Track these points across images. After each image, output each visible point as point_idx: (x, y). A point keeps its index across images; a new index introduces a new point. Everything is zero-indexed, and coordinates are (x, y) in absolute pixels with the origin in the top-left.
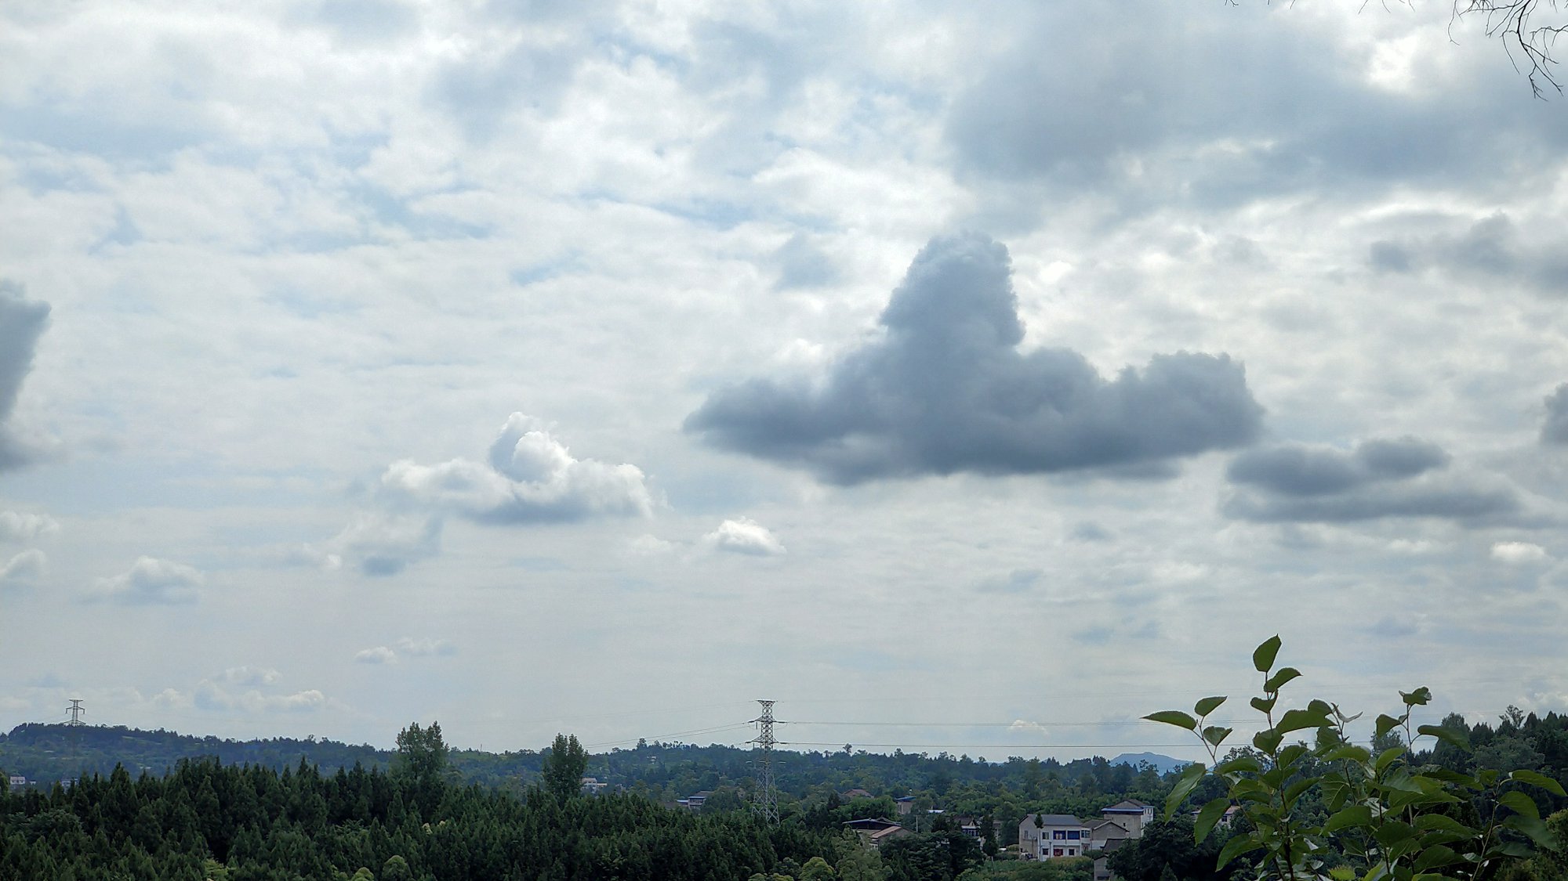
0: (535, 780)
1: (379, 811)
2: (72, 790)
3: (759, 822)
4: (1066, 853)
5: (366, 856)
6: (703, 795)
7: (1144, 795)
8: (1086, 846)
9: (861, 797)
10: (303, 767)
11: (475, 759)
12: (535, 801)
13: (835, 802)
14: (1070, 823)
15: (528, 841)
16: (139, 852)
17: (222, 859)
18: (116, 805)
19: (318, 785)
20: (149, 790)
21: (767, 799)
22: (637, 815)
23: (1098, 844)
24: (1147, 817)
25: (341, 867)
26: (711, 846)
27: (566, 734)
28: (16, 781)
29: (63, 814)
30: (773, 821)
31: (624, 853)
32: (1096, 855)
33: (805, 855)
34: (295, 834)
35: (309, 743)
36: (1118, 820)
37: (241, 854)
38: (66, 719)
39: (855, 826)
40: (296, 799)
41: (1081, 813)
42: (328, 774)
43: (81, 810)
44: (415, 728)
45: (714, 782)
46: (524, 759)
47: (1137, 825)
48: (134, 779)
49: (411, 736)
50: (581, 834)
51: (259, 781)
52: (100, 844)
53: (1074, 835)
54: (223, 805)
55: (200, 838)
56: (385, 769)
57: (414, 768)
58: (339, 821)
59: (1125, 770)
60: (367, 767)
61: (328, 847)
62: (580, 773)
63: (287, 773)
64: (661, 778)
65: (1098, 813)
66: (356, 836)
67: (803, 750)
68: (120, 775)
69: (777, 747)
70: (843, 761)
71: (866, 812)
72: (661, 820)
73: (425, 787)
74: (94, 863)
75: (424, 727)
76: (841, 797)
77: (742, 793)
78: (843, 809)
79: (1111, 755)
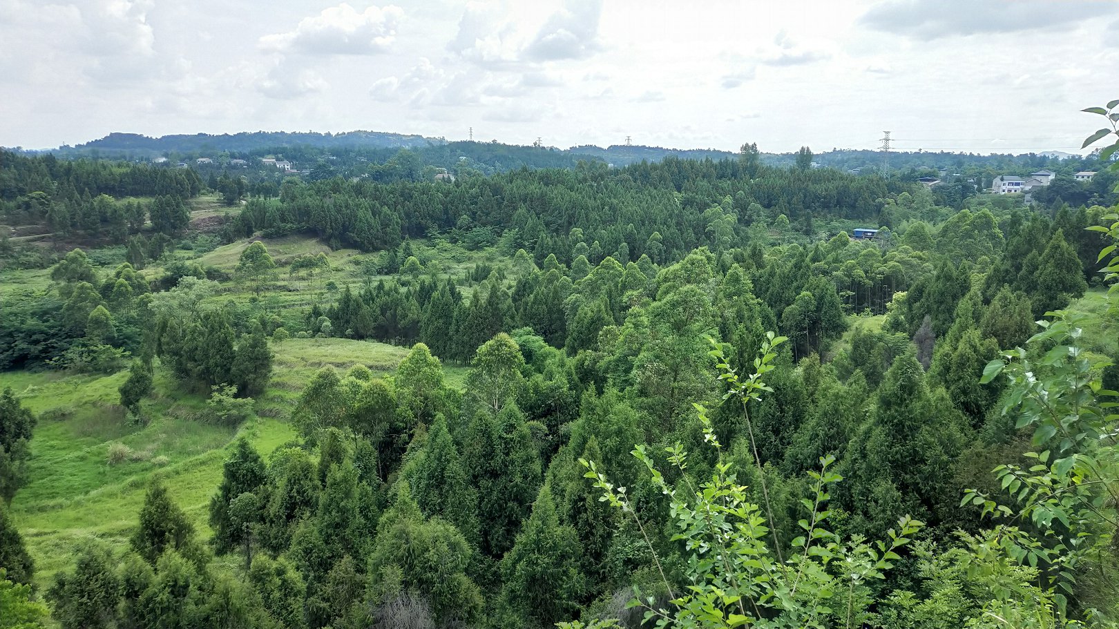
0: (793, 163)
1: (734, 175)
2: (629, 168)
3: (881, 178)
4: (1013, 191)
5: (729, 191)
6: (859, 169)
7: (1051, 168)
8: (1022, 189)
9: (924, 169)
10: (707, 159)
11: (769, 156)
12: (792, 171)
13: (913, 171)
14: (1016, 179)
15: (789, 186)
16: (652, 189)
17: (680, 192)
18: (644, 173)
19: (712, 165)
20: (654, 167)
21: (885, 169)
22: (832, 176)
23: (1027, 188)
24: (1052, 177)
25: (720, 195)
26: (861, 188)
27: (805, 146)
28: (611, 165)
29: (626, 176)
30: (887, 178)
31: (826, 190)
32: (1027, 192)
33: (900, 191)
34: (705, 183)
35: (709, 150)
36: (1038, 178)
37: (686, 190)
38: (625, 143)
39: (921, 180)
40: (704, 170)
41: (1021, 175)
42: (716, 161)
43: (632, 174)
44: (747, 145)
45: (864, 163)
46: (788, 156)
47: (1047, 180)
48: (649, 164)
49: (746, 147)
50: (810, 183)
51: (692, 164)
52: (639, 186)
53: (1018, 184)
54: (680, 173)
55: (672, 184)
56: (736, 160)
57: (747, 159)
58: (720, 178)
59: (1044, 159)
60: (730, 159)
61: (716, 188)
62: (810, 161)
63: (701, 161)
64: (842, 162)
65: (1029, 175)
66: (726, 184)
67: (901, 151)
68: (644, 162)
69: (890, 150)
70: (918, 155)
71: (927, 175)
72: (841, 178)
73: (751, 166)
74: (637, 193)
75: (750, 144)
76: (916, 169)
77: (875, 168)
78: (917, 174)
79: (1038, 152)
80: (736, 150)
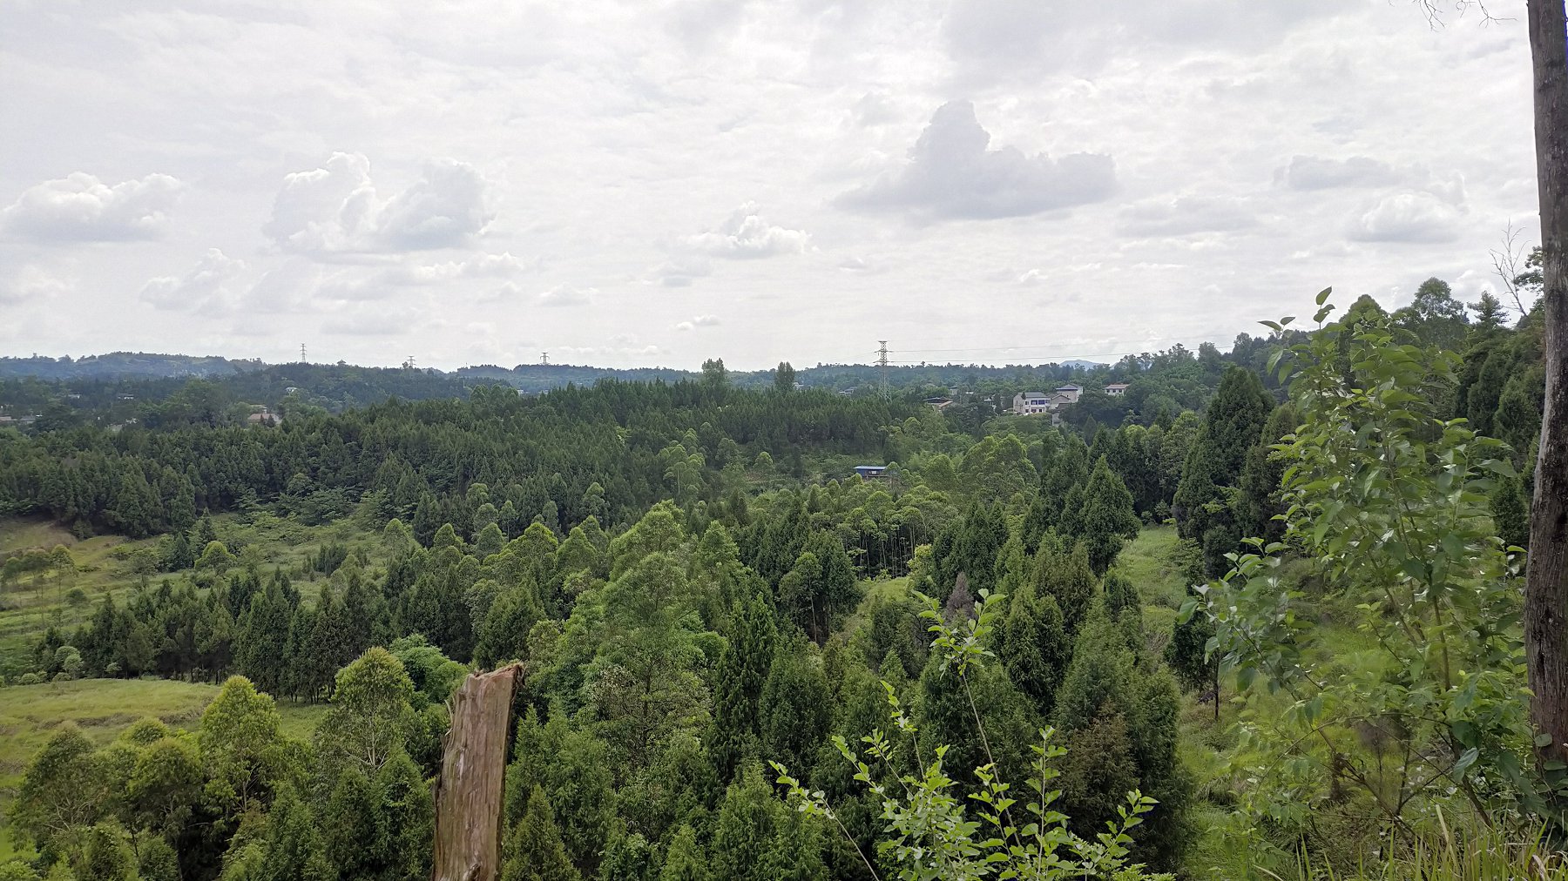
0: (770, 384)
1: (696, 401)
2: (549, 396)
3: (882, 400)
4: (1038, 411)
5: (691, 422)
6: (852, 389)
7: (1078, 381)
8: (1048, 408)
9: (931, 386)
10: (658, 381)
11: (739, 375)
12: (771, 394)
13: (919, 390)
14: (1040, 396)
15: (769, 412)
16: (584, 424)
17: (624, 426)
18: (571, 402)
19: (666, 389)
20: (586, 394)
21: (885, 389)
22: (822, 399)
23: (1054, 406)
24: (1080, 392)
25: (680, 428)
26: (859, 413)
27: (785, 362)
28: (520, 392)
29: (547, 407)
30: (888, 401)
31: (816, 418)
32: (1053, 412)
33: (905, 416)
34: (657, 413)
35: (657, 370)
36: (1064, 394)
37: (633, 424)
38: (540, 362)
39: (929, 401)
40: (656, 396)
41: (1045, 391)
42: (670, 384)
43: (554, 404)
44: (710, 361)
45: (857, 382)
46: (762, 374)
47: (1075, 396)
48: (577, 389)
49: (708, 365)
50: (794, 409)
51: (638, 387)
52: (565, 421)
53: (1042, 402)
54: (622, 400)
55: (612, 416)
56: (696, 380)
57: (712, 380)
58: (678, 406)
59: (1067, 369)
60: (689, 379)
61: (673, 419)
62: (792, 380)
63: (650, 384)
64: (830, 381)
65: (1054, 391)
66: (686, 413)
67: (900, 365)
68: (571, 387)
69: (888, 364)
70: (921, 369)
71: (935, 394)
72: (833, 402)
73: (717, 389)
74: (563, 429)
75: (715, 360)
76: (922, 387)
77: (871, 387)
78: (923, 393)
79: (1059, 362)
80: (696, 368)
